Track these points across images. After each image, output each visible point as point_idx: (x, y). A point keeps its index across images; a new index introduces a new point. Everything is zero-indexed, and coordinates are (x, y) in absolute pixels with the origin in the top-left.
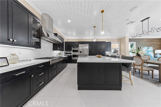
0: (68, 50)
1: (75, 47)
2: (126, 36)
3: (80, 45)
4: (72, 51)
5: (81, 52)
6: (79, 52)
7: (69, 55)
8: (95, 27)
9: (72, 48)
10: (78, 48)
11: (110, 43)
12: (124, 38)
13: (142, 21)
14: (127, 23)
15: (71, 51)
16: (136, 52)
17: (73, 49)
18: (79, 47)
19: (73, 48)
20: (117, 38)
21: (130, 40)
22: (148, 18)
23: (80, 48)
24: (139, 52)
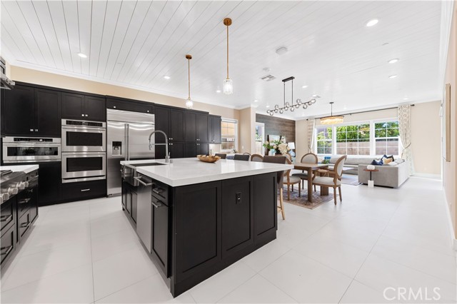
0: (34, 134)
1: (84, 118)
2: (252, 106)
3: (111, 113)
4: (59, 136)
5: (117, 144)
6: (110, 147)
7: (47, 157)
8: (189, 57)
9: (64, 121)
10: (101, 125)
11: (219, 118)
12: (249, 109)
13: (284, 81)
14: (263, 76)
15: (55, 140)
16: (275, 147)
17: (66, 128)
18: (105, 121)
19: (68, 123)
20: (233, 107)
21: (259, 118)
22: (292, 78)
23: (110, 125)
24: (279, 146)
